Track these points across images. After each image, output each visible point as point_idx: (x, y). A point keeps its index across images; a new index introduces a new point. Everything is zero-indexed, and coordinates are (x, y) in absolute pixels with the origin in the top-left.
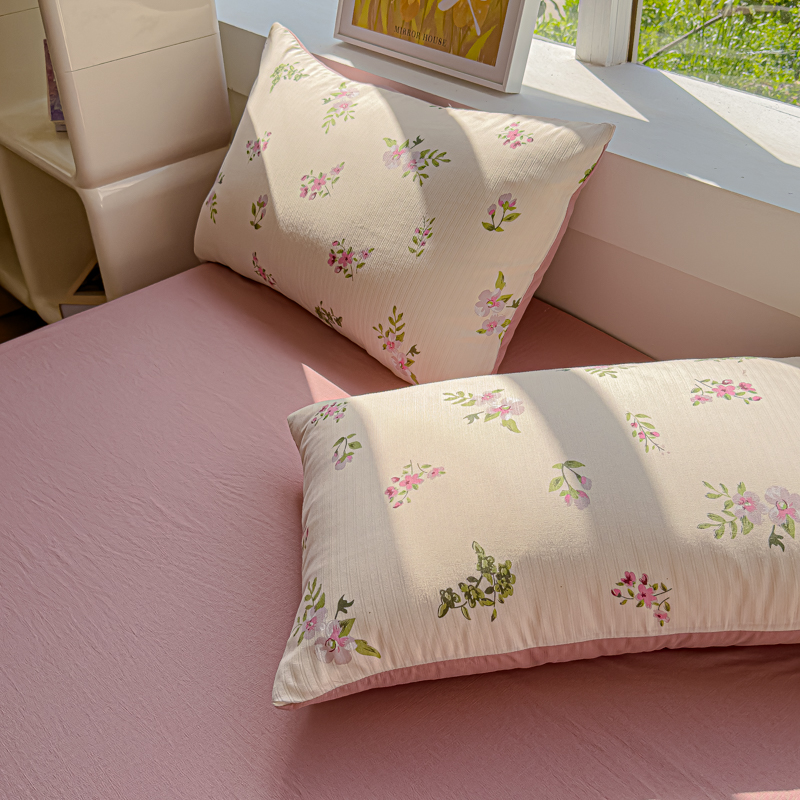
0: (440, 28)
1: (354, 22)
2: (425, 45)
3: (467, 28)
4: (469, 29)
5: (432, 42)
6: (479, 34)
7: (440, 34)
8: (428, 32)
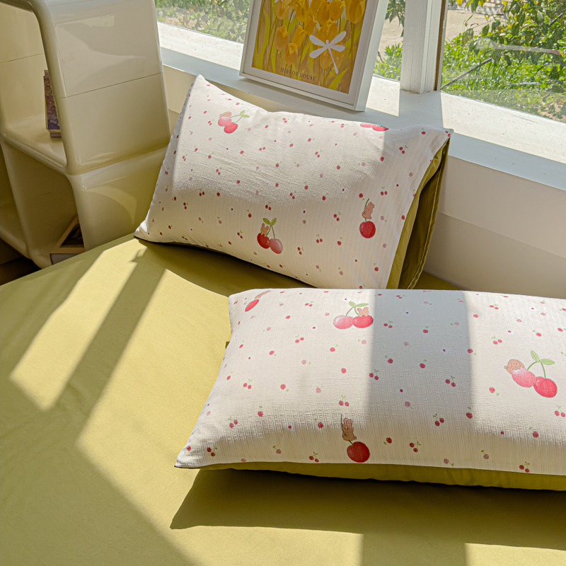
0: (311, 69)
1: (254, 66)
2: (301, 80)
4: (331, 70)
5: (306, 78)
6: (337, 73)
7: (312, 74)
8: (303, 72)
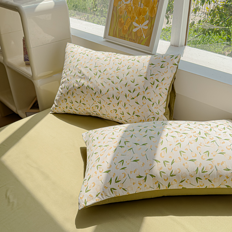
0: (133, 36)
1: (109, 35)
2: (129, 41)
3: (141, 36)
4: (142, 36)
5: (131, 40)
7: (134, 38)
8: (130, 37)
